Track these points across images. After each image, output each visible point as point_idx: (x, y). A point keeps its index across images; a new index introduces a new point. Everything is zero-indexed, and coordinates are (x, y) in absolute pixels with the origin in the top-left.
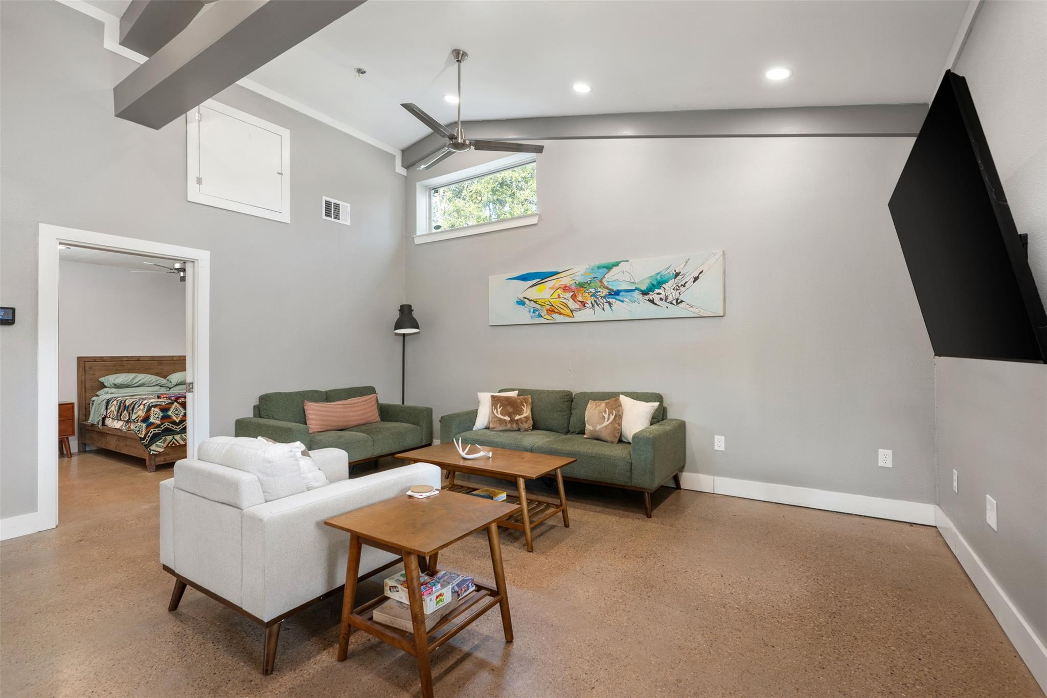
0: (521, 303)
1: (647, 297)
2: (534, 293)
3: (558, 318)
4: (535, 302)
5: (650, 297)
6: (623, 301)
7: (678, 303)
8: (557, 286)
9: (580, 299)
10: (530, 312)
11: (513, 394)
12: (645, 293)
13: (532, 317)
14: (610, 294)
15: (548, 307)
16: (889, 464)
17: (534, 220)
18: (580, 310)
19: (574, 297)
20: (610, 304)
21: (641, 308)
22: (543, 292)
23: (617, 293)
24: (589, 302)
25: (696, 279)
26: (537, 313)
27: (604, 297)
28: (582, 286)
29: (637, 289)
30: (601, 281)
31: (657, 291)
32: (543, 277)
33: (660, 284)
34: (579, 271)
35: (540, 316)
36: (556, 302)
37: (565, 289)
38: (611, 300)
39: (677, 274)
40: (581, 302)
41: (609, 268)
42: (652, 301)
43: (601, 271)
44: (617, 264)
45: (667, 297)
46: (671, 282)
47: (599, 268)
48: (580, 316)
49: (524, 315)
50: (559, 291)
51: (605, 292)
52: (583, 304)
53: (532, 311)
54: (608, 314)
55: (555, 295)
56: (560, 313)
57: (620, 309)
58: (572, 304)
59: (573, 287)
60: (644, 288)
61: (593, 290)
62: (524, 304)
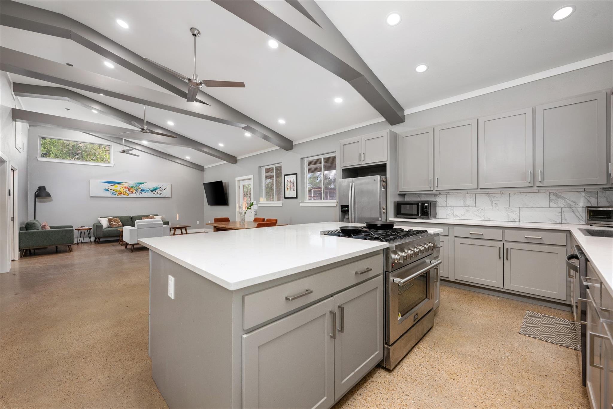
0: (107, 190)
1: (152, 192)
2: (113, 188)
3: (123, 196)
4: (113, 190)
5: (153, 192)
6: (145, 193)
7: (160, 194)
8: (123, 186)
9: (131, 191)
10: (111, 193)
11: (112, 218)
12: (152, 191)
13: (112, 195)
14: (141, 190)
15: (119, 192)
16: (198, 223)
17: (112, 166)
18: (131, 194)
19: (129, 190)
20: (141, 193)
21: (151, 194)
22: (118, 188)
23: (144, 190)
24: (135, 192)
25: (165, 189)
26: (114, 194)
27: (140, 191)
28: (132, 187)
29: (149, 190)
30: (138, 187)
31: (155, 191)
32: (117, 183)
33: (156, 189)
34: (131, 183)
35: (115, 194)
36: (122, 191)
37: (126, 188)
38: (142, 192)
39: (160, 188)
40: (132, 192)
41: (141, 184)
42: (154, 193)
43: (139, 184)
44: (144, 183)
45: (158, 193)
46: (159, 189)
47: (138, 183)
48: (131, 196)
49: (108, 194)
50: (123, 188)
51: (140, 190)
52: (133, 192)
53: (112, 193)
54: (141, 195)
55: (122, 189)
56: (124, 194)
57: (144, 194)
58: (128, 192)
59: (129, 187)
60: (152, 190)
61: (136, 189)
62: (108, 190)
